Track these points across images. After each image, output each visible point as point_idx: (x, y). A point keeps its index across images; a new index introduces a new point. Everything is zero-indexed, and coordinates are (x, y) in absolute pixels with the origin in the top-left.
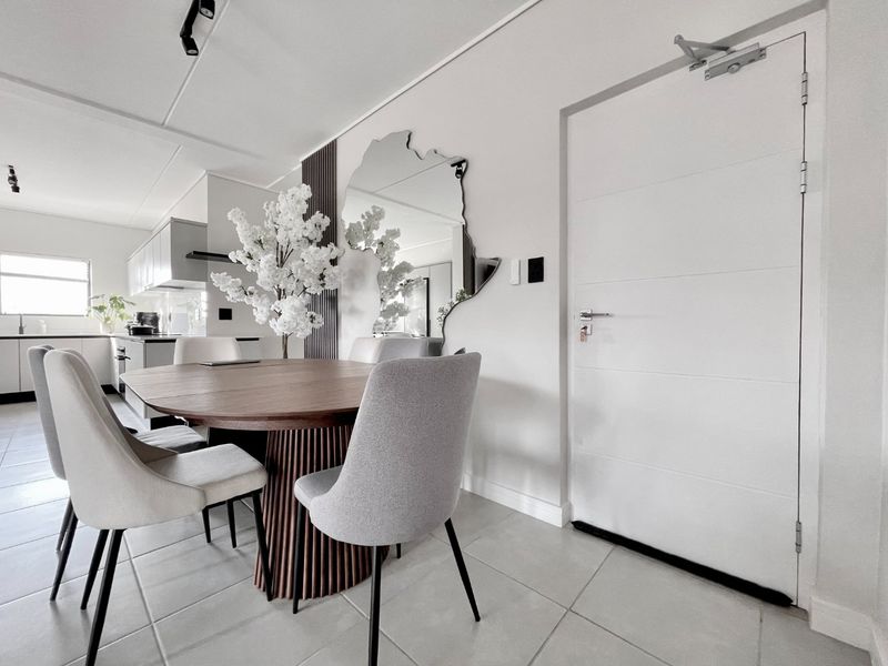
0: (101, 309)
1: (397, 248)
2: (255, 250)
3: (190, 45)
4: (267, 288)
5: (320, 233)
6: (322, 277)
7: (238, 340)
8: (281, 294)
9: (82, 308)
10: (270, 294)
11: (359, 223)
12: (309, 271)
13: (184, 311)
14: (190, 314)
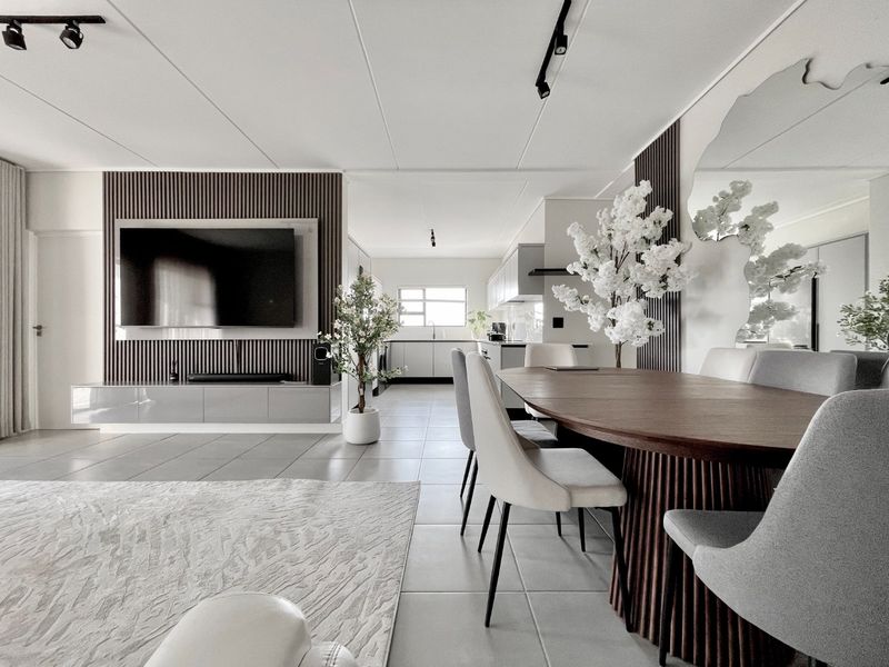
0: (472, 321)
1: (771, 229)
2: (592, 260)
3: (543, 88)
4: (603, 296)
5: (660, 230)
6: (664, 278)
7: (575, 346)
8: (615, 301)
9: (461, 321)
10: (604, 301)
11: (710, 208)
12: (649, 274)
13: (523, 320)
14: (527, 323)
